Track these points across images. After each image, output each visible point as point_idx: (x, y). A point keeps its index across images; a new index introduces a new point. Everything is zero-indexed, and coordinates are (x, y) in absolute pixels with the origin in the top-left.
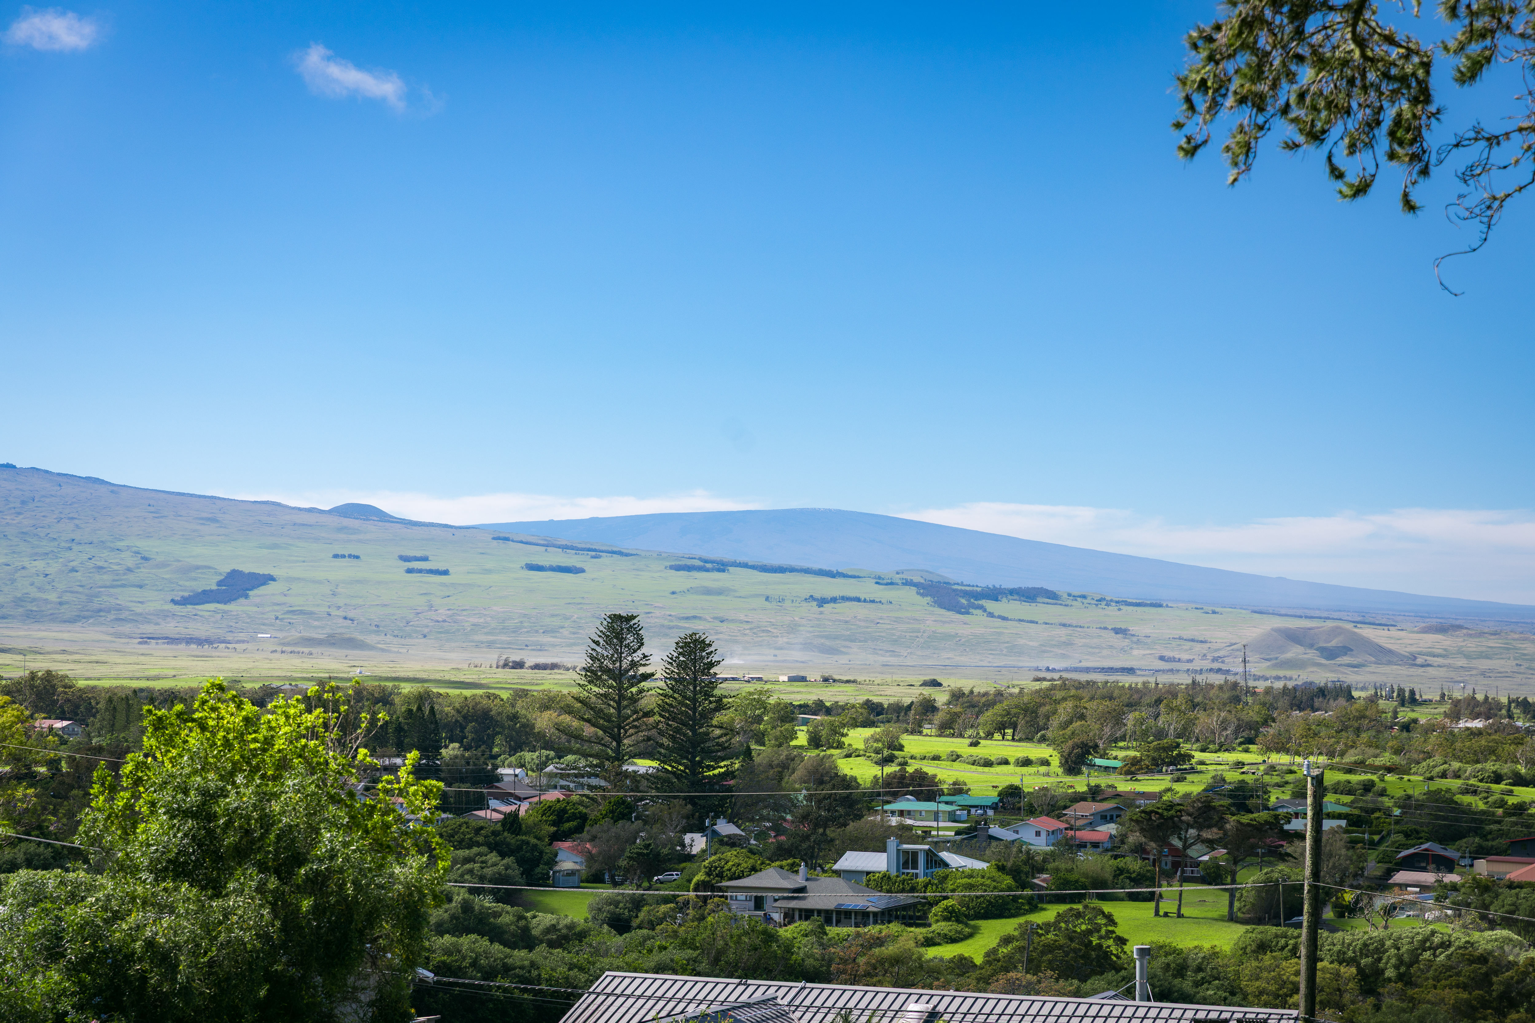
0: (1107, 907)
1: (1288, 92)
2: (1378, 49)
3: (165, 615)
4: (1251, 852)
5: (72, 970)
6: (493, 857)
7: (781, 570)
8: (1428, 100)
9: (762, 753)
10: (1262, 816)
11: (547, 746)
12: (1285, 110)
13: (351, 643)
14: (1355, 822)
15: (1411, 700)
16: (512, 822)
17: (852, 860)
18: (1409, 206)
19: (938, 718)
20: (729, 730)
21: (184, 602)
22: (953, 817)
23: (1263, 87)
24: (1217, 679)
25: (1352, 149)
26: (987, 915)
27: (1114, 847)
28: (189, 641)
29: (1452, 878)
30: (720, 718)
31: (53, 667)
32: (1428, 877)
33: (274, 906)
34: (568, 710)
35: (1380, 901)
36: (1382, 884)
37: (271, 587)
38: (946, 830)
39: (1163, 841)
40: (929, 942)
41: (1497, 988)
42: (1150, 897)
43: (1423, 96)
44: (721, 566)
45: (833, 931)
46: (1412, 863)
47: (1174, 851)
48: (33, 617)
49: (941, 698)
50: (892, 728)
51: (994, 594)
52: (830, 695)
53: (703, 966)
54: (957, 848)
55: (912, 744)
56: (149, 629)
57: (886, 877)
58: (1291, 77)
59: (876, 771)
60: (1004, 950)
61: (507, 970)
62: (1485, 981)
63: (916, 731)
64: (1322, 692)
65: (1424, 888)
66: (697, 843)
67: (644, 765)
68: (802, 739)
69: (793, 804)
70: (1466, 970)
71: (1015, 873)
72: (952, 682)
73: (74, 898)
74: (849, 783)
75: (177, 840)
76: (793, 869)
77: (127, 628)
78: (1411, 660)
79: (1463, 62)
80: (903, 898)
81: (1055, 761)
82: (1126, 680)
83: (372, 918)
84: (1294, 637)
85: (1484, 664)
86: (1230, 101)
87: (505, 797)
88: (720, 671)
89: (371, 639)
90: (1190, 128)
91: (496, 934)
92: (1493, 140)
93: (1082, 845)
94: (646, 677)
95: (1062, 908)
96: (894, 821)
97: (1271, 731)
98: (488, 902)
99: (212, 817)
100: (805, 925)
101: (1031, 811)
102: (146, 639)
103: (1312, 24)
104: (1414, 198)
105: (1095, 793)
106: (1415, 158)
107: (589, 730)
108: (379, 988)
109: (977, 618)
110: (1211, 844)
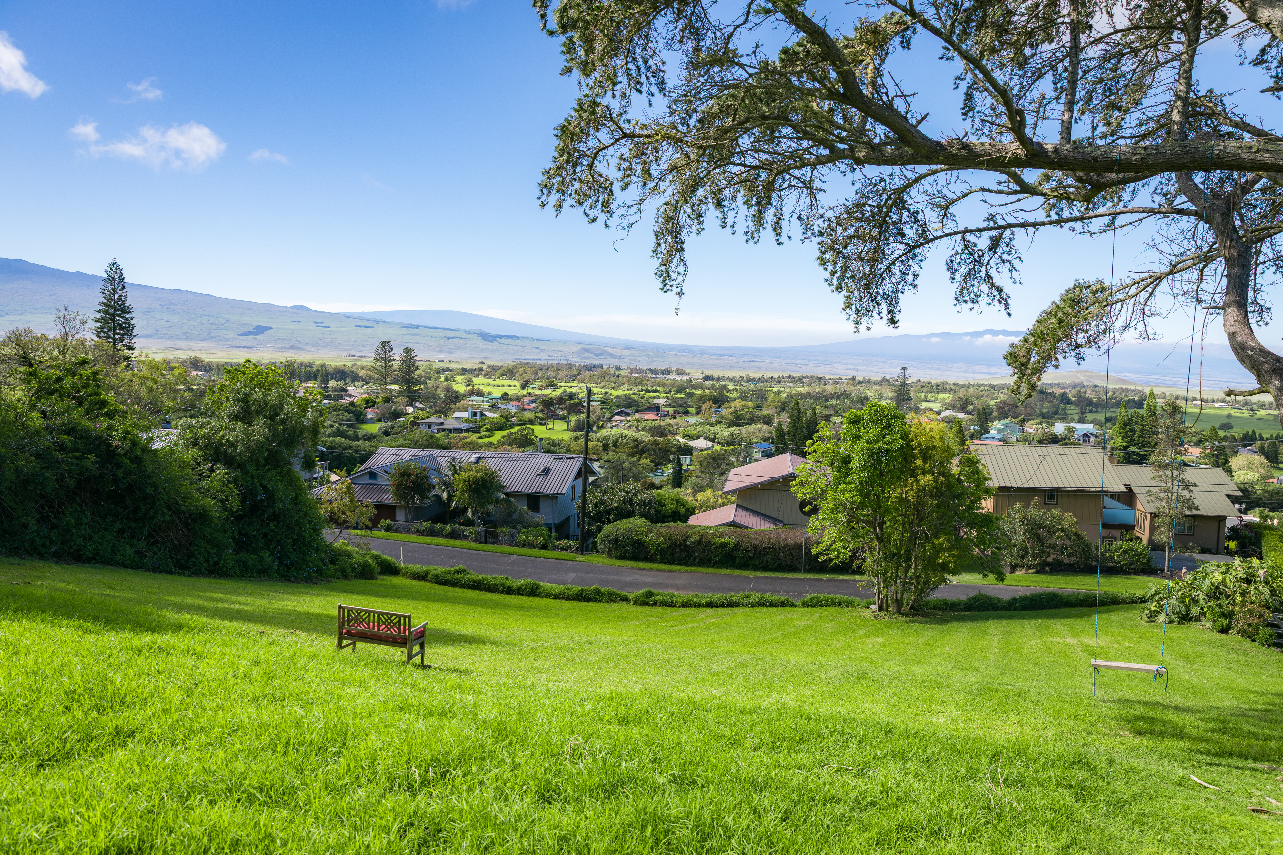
0: (532, 427)
1: (571, 190)
2: (598, 178)
3: (236, 339)
4: (574, 411)
5: (201, 449)
6: (346, 414)
7: (436, 328)
8: (612, 195)
9: (430, 383)
10: (577, 401)
11: (363, 380)
12: (570, 195)
13: (298, 348)
14: (603, 403)
15: (619, 368)
16: (352, 404)
17: (458, 414)
18: (607, 226)
19: (484, 373)
20: (420, 376)
21: (242, 335)
22: (488, 402)
23: (563, 188)
24: (565, 362)
25: (591, 208)
26: (498, 430)
27: (535, 410)
28: (244, 347)
29: (629, 418)
30: (418, 372)
31: (197, 355)
32: (622, 418)
33: (269, 428)
34: (369, 370)
35: (609, 425)
36: (610, 420)
37: (271, 331)
38: (486, 405)
39: (549, 408)
40: (480, 438)
41: (640, 447)
42: (545, 424)
43: (611, 193)
44: (417, 327)
45: (452, 435)
46: (618, 414)
47: (552, 411)
48: (189, 338)
49: (484, 367)
50: (470, 376)
51: (500, 337)
52: (450, 366)
53: (412, 445)
54: (489, 410)
55: (476, 380)
56: (230, 343)
57: (468, 419)
58: (573, 185)
59: (465, 388)
60: (503, 440)
61: (350, 447)
62: (637, 446)
63: (477, 377)
64: (594, 366)
65: (621, 421)
66: (410, 409)
67: (394, 387)
68: (442, 378)
69: (440, 398)
70: (632, 443)
71: (506, 418)
72: (488, 362)
73: (202, 427)
74: (456, 392)
75: (236, 409)
76: (440, 417)
77: (222, 343)
78: (619, 357)
79: (621, 184)
80: (473, 426)
81: (518, 386)
82: (539, 362)
83: (302, 432)
84: (586, 350)
85: (639, 359)
86: (554, 191)
87: (350, 396)
88: (417, 358)
89: (305, 347)
90: (543, 199)
91: (347, 437)
92: (629, 207)
93: (526, 410)
94: (394, 360)
95: (519, 428)
96: (470, 403)
97: (580, 377)
98: (345, 427)
99: (248, 402)
100: (443, 433)
101: (511, 400)
102: (229, 347)
103: (578, 169)
104: (608, 223)
105: (530, 395)
106: (608, 212)
107: (376, 376)
108: (305, 453)
109: (495, 343)
110: (562, 409)
